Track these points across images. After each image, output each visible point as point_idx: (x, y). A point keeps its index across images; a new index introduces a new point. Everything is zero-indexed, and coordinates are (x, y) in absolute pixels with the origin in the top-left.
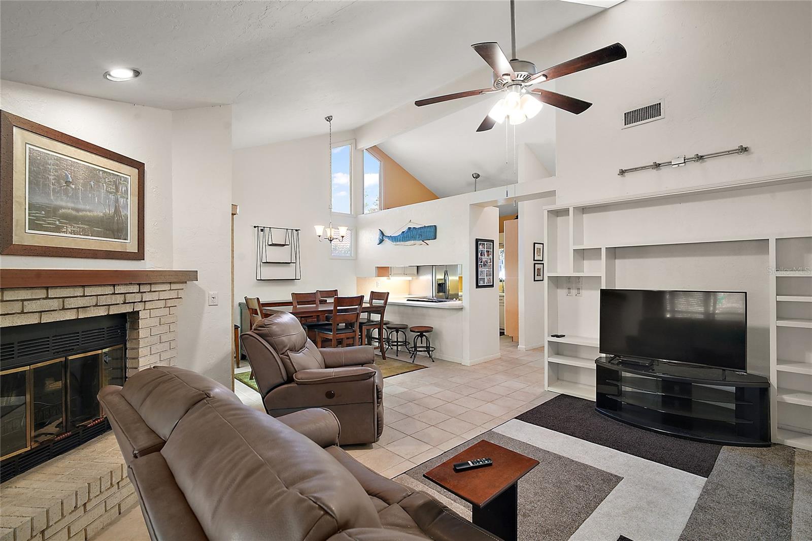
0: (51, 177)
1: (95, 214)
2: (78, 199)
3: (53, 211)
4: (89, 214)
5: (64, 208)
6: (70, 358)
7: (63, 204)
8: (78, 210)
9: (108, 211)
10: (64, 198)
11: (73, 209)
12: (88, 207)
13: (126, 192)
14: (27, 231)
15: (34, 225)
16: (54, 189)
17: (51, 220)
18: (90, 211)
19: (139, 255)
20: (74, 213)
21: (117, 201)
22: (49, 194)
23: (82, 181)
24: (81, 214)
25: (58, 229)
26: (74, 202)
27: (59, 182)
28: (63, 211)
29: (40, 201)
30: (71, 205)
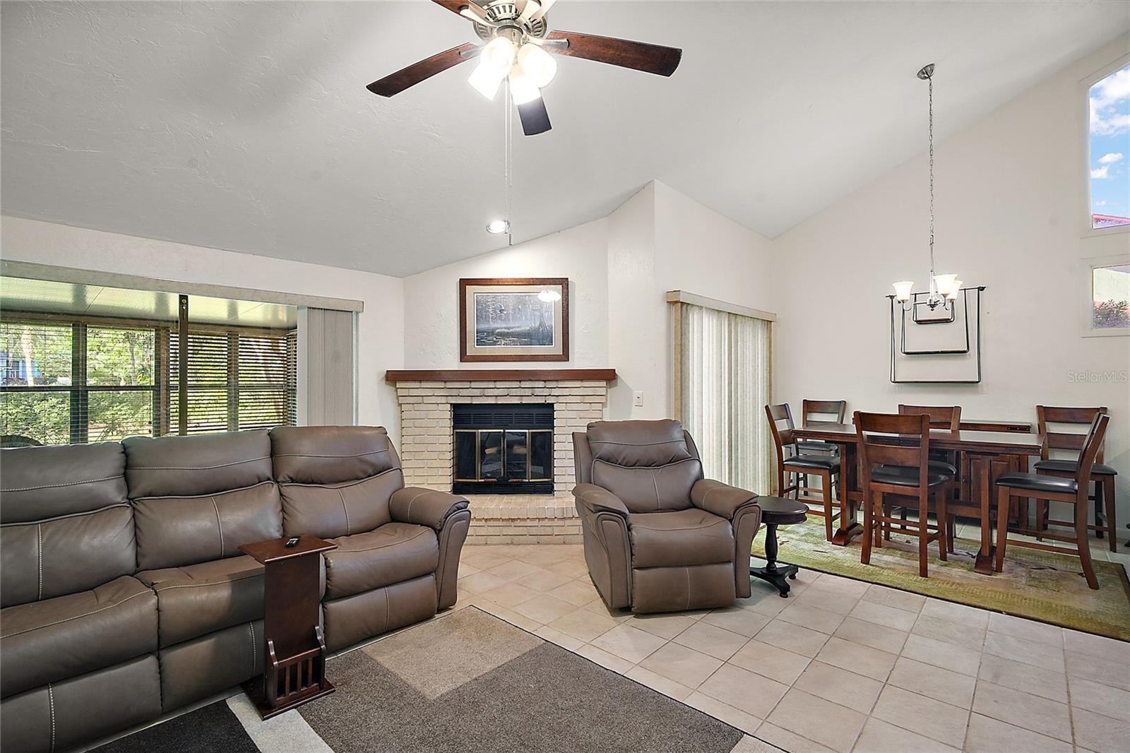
0: (490, 310)
1: (523, 329)
2: (509, 320)
3: (491, 333)
4: (517, 329)
5: (499, 328)
6: (507, 431)
7: (498, 326)
8: (509, 328)
9: (533, 325)
10: (499, 321)
11: (505, 328)
12: (517, 325)
14: (476, 346)
15: (479, 342)
16: (492, 317)
17: (490, 338)
18: (518, 327)
19: (565, 356)
20: (506, 331)
21: (542, 315)
22: (489, 321)
23: (511, 307)
24: (511, 330)
25: (495, 343)
26: (506, 324)
27: (495, 312)
28: (497, 331)
29: (483, 326)
30: (504, 325)
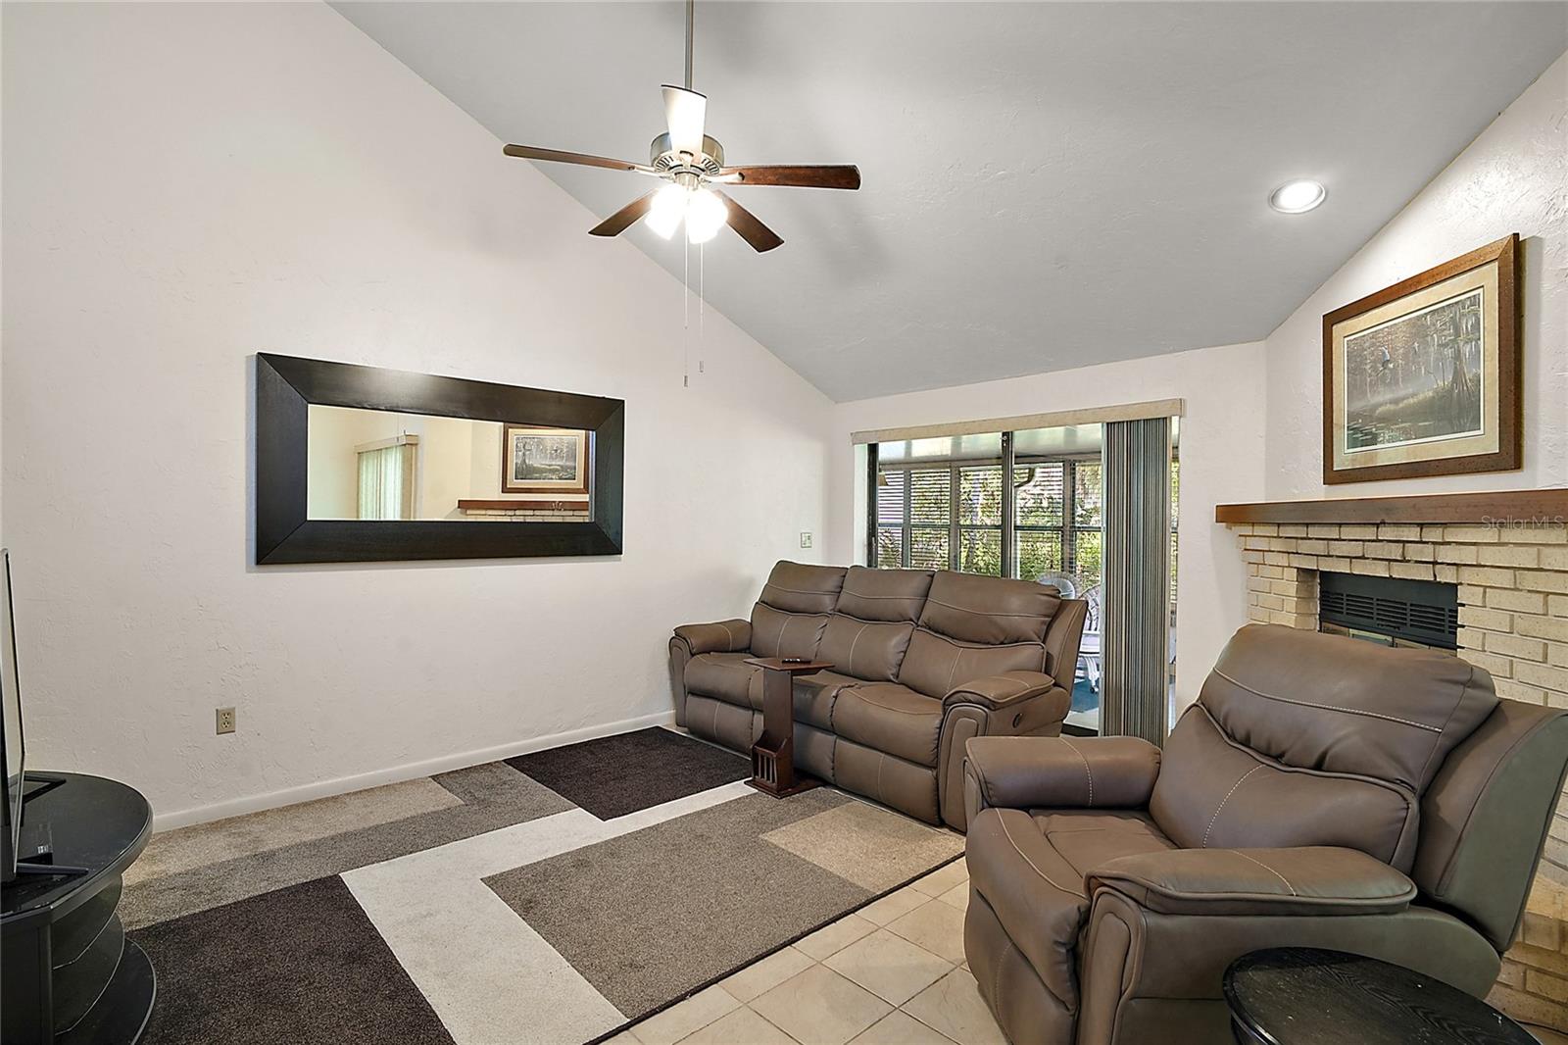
0: (1368, 367)
1: (1421, 397)
2: (1397, 382)
3: (1370, 415)
4: (1411, 401)
5: (1381, 405)
7: (1378, 399)
8: (1397, 402)
9: (1441, 383)
10: (1381, 389)
11: (1392, 402)
12: (1411, 390)
13: (1477, 326)
14: (1347, 451)
15: (1352, 441)
16: (1371, 382)
17: (1368, 429)
18: (1413, 395)
20: (1392, 407)
21: (1458, 356)
22: (1366, 393)
23: (1401, 351)
24: (1401, 405)
25: (1374, 440)
26: (1393, 390)
27: (1376, 370)
28: (1380, 409)
29: (1359, 405)
30: (1389, 396)
